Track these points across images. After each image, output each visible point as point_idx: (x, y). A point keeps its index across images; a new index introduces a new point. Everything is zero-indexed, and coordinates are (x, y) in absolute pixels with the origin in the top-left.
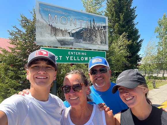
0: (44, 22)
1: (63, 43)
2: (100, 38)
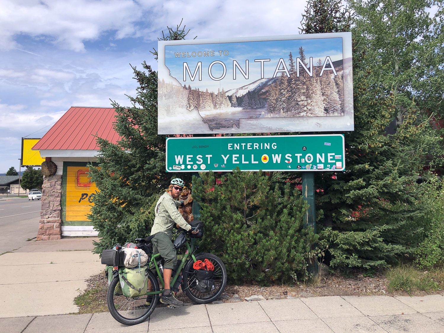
0: (175, 83)
2: (323, 98)
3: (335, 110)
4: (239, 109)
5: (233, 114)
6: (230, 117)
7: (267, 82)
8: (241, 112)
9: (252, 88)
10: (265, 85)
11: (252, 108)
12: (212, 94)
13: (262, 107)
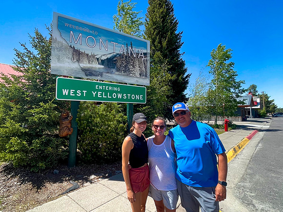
0: (64, 42)
1: (89, 72)
2: (139, 69)
3: (143, 75)
4: (103, 66)
5: (99, 69)
6: (97, 70)
7: (116, 55)
8: (103, 68)
9: (109, 56)
10: (115, 56)
11: (109, 67)
12: (87, 55)
13: (114, 68)
